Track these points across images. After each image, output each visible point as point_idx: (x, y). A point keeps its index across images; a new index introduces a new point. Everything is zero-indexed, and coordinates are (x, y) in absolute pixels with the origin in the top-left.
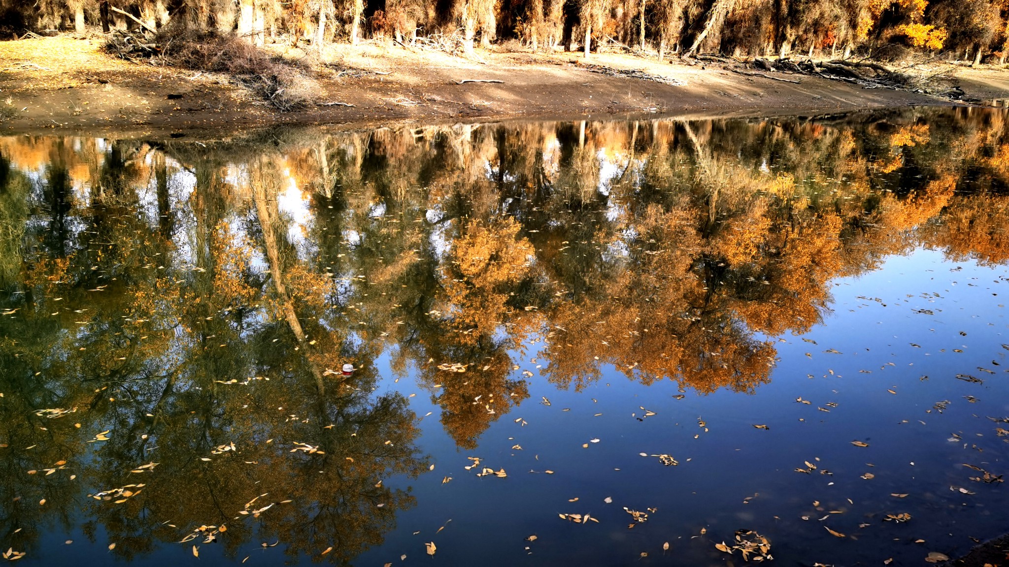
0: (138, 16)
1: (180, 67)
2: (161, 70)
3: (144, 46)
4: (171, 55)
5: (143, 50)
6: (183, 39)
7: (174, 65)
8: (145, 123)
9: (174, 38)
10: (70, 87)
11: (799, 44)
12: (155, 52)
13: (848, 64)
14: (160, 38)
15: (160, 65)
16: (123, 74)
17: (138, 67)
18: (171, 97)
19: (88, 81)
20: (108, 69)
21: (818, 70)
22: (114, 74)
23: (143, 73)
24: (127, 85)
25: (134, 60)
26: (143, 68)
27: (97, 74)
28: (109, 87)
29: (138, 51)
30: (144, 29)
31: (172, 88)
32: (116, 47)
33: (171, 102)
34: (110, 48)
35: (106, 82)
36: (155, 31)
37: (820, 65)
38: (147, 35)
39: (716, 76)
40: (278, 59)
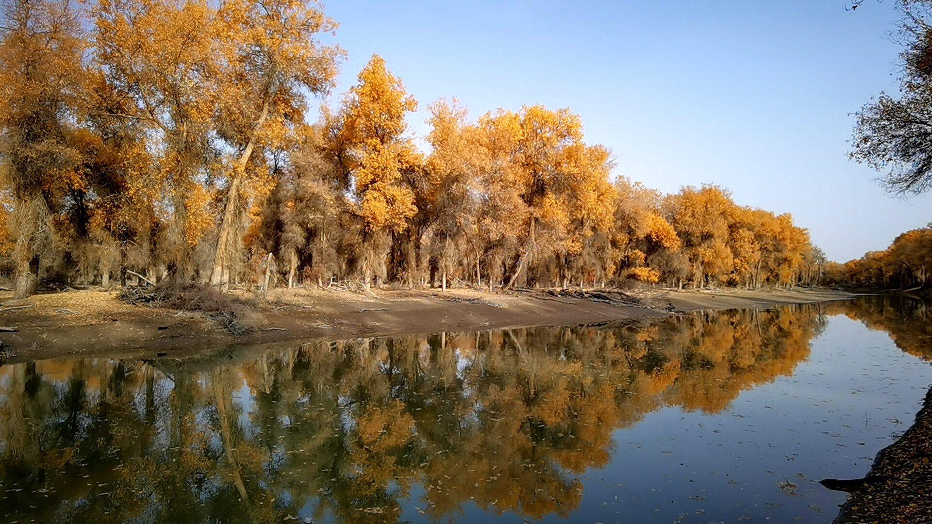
0: (145, 275)
1: (169, 308)
2: (155, 310)
3: (146, 295)
4: (164, 300)
5: (145, 297)
6: (173, 289)
7: (164, 307)
8: (141, 347)
9: (167, 289)
10: (91, 325)
11: (574, 280)
12: (153, 299)
13: (603, 292)
14: (157, 289)
15: (156, 307)
16: (129, 314)
17: (141, 308)
18: (160, 329)
19: (105, 319)
20: (120, 311)
21: (586, 295)
22: (124, 314)
23: (143, 312)
24: (132, 321)
25: (138, 304)
26: (144, 309)
27: (112, 315)
28: (118, 323)
29: (141, 298)
30: (148, 284)
31: (162, 323)
32: (127, 296)
33: (160, 332)
34: (123, 297)
35: (116, 320)
36: (155, 285)
37: (587, 293)
38: (149, 288)
39: (525, 301)
40: (237, 300)
